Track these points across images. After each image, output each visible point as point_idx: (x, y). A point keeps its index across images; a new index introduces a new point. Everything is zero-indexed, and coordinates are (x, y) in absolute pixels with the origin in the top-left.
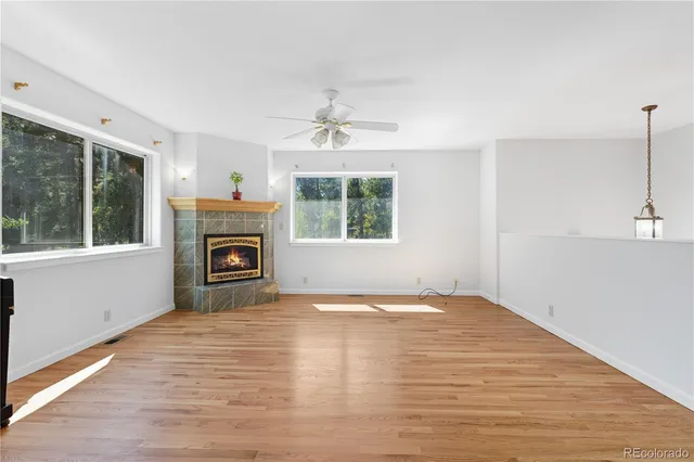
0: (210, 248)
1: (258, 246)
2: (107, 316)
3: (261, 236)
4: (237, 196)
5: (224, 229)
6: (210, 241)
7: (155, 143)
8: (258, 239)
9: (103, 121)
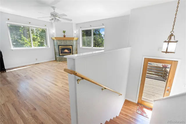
0: (60, 48)
1: (71, 48)
2: (37, 59)
3: (72, 46)
4: (64, 36)
5: (63, 44)
6: (60, 47)
7: (45, 26)
8: (71, 46)
9: (30, 23)
